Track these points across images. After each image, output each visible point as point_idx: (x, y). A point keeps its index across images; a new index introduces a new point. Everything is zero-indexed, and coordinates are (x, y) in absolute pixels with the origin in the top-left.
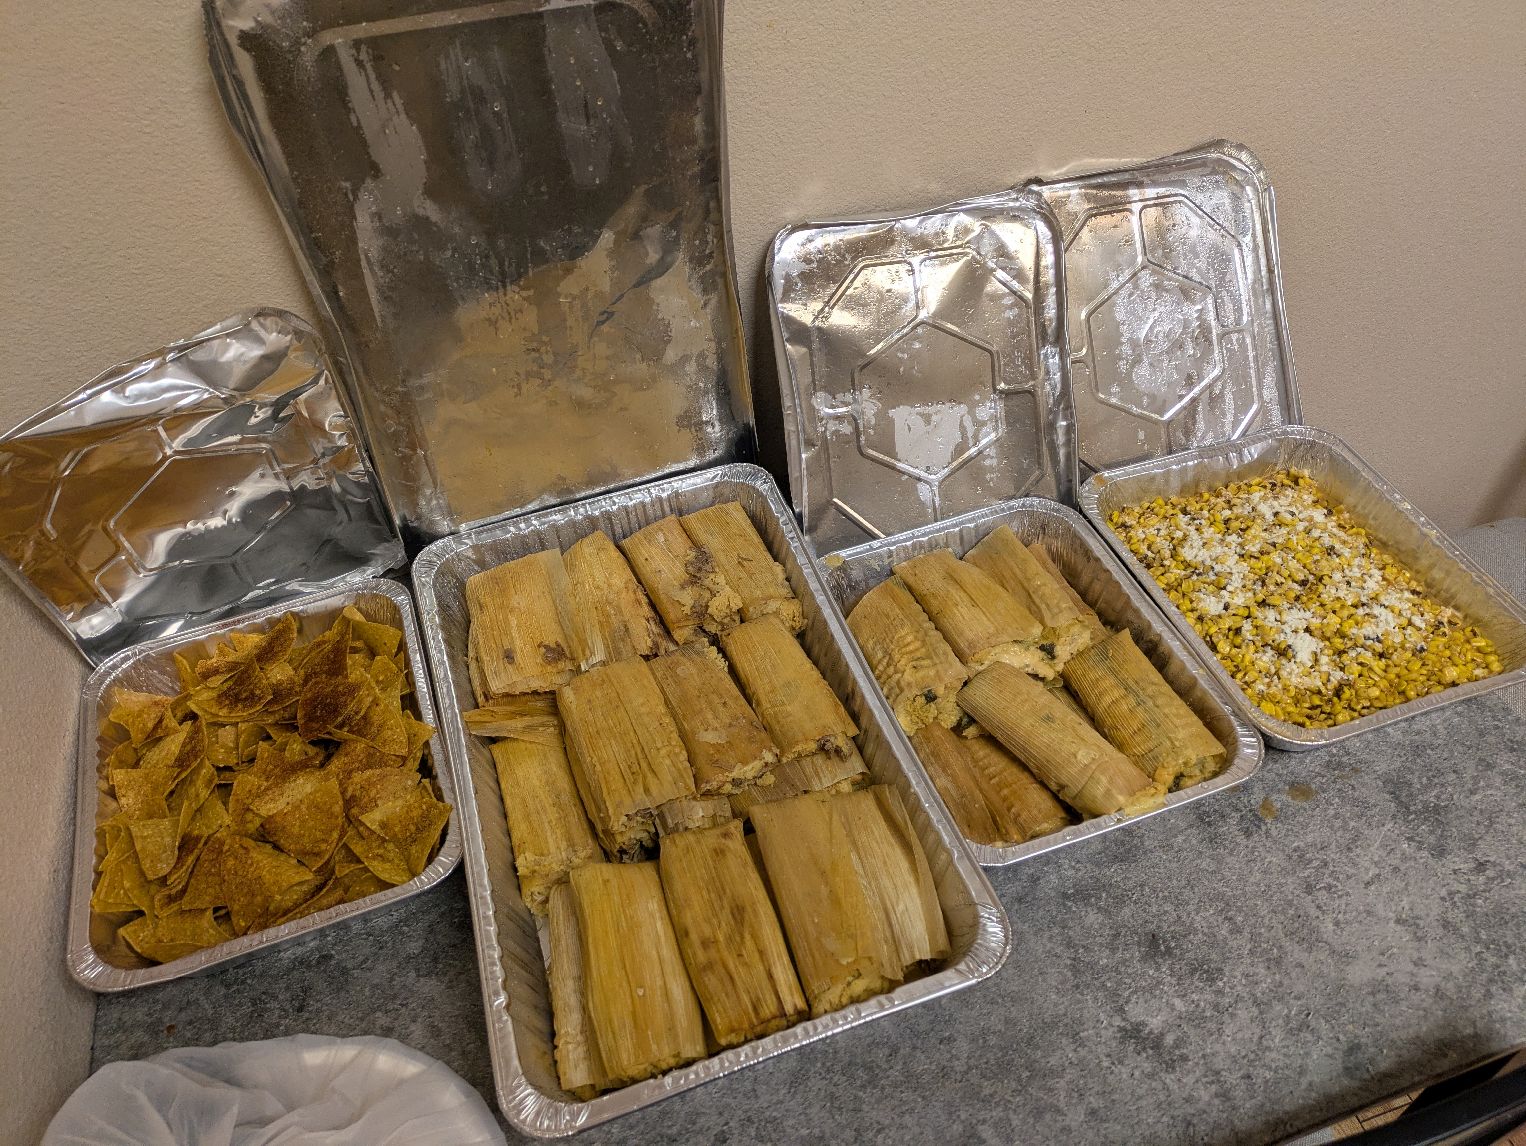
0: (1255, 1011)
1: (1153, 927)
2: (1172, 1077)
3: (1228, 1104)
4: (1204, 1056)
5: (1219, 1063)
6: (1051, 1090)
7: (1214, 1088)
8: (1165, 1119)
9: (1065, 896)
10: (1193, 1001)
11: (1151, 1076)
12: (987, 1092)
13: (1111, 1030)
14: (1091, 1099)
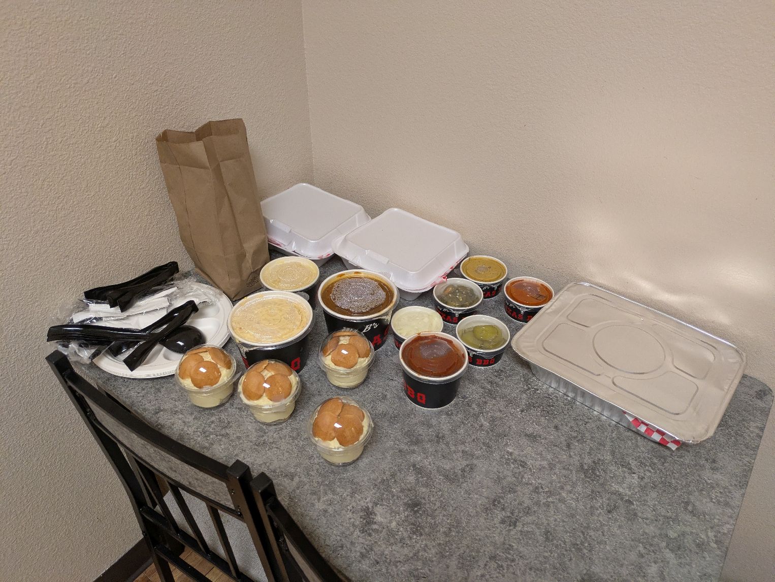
0: (411, 555)
1: (423, 501)
2: (359, 533)
3: (360, 559)
4: (376, 542)
5: (376, 549)
6: (326, 493)
7: (364, 550)
8: (338, 538)
9: (414, 466)
10: (399, 529)
11: (354, 525)
12: (312, 473)
13: (365, 504)
14: (331, 508)
